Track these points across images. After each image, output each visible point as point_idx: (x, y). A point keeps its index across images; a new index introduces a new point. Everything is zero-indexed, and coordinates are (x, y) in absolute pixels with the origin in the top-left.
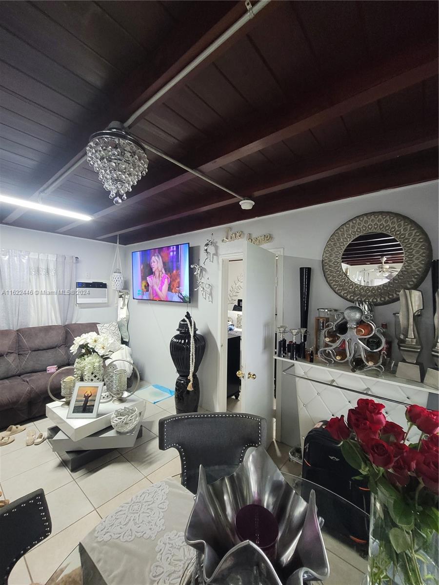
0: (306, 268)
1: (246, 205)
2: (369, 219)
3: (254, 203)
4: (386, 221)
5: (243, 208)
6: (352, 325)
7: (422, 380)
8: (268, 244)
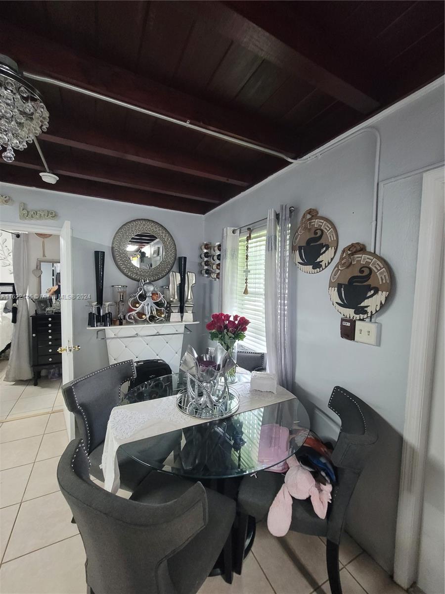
0: (101, 252)
1: (49, 178)
2: (142, 223)
3: (58, 179)
4: (152, 226)
5: (44, 180)
6: (149, 294)
7: (182, 321)
8: (53, 221)
